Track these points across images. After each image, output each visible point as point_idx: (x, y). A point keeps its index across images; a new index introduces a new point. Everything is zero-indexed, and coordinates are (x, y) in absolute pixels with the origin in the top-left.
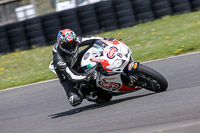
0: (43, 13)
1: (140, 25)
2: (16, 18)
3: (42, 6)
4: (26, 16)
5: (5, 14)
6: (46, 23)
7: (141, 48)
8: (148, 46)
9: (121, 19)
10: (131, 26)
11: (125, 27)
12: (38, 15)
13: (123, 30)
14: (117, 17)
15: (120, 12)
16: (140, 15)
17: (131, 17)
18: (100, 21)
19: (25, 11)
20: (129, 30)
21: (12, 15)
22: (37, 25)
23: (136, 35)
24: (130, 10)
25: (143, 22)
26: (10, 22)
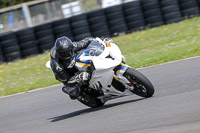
0: (89, 10)
1: (187, 21)
2: (62, 14)
3: (88, 3)
4: (72, 13)
5: (52, 11)
6: (92, 19)
8: (193, 41)
9: (166, 15)
10: (177, 22)
11: (170, 23)
12: (83, 12)
13: (169, 25)
14: (163, 13)
16: (185, 11)
18: (145, 17)
19: (71, 8)
20: (174, 25)
21: (59, 12)
22: (83, 22)
23: (182, 31)
25: (189, 18)
26: (57, 18)
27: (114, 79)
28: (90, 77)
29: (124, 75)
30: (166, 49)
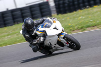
7: (17, 37)
9: (6, 22)
10: (11, 25)
11: (8, 26)
13: (7, 27)
14: (4, 21)
15: (6, 18)
16: (16, 20)
17: (11, 21)
20: (10, 27)
23: (14, 30)
24: (11, 17)
25: (18, 24)
27: (58, 41)
28: (45, 40)
29: (64, 38)
30: (6, 39)
